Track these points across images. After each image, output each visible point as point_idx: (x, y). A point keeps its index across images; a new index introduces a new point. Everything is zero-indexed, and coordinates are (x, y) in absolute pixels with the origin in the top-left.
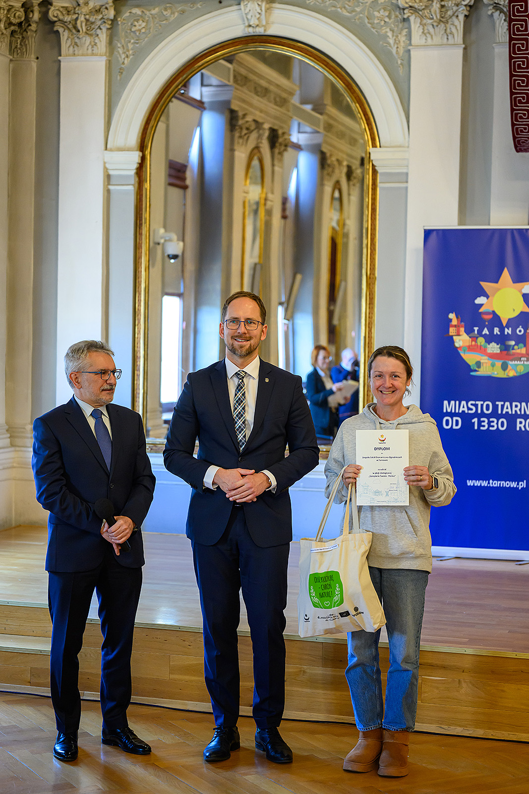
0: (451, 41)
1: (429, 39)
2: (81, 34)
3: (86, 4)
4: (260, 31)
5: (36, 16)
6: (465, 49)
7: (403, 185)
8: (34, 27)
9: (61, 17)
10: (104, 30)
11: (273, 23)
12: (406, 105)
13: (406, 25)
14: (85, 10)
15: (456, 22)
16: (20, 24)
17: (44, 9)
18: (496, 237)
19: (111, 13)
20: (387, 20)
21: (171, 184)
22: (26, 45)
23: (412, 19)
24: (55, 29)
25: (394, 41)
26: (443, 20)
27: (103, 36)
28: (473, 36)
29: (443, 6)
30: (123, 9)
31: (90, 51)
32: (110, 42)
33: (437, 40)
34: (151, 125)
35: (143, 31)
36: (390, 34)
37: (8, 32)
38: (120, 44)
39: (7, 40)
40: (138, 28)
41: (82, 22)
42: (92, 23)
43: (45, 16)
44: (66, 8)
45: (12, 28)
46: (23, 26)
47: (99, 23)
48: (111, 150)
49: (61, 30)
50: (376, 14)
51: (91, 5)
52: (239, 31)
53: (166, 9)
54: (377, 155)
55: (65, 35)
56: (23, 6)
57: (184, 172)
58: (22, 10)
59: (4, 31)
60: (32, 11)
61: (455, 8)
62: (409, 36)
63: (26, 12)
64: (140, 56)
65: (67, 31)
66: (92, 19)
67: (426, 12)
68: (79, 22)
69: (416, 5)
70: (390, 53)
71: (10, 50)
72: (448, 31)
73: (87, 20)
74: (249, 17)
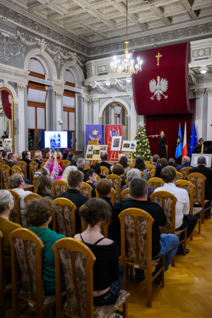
9: (93, 101)
14: (96, 100)
16: (89, 102)
23: (131, 99)
30: (100, 99)
32: (99, 103)
36: (129, 101)
40: (102, 101)
50: (127, 99)
53: (105, 99)
56: (89, 99)
71: (88, 105)
74: (113, 100)
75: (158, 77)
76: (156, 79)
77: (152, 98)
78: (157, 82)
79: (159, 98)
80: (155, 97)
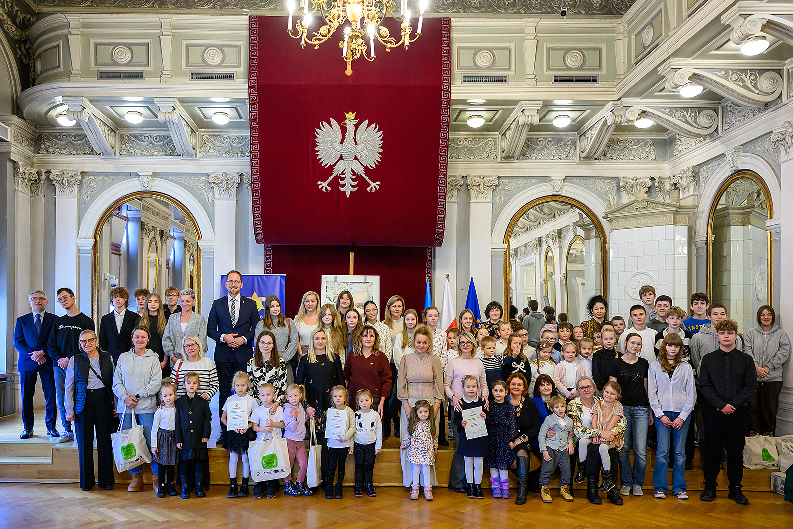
0: (231, 198)
1: (222, 196)
2: (65, 187)
3: (68, 173)
4: (148, 189)
5: (43, 177)
6: (237, 201)
7: (213, 256)
8: (42, 182)
9: (56, 179)
10: (76, 185)
11: (155, 186)
12: (213, 223)
13: (212, 190)
14: (67, 176)
15: (233, 190)
16: (35, 181)
17: (47, 174)
18: (251, 278)
19: (80, 178)
20: (204, 187)
21: (112, 253)
22: (39, 190)
23: (214, 187)
24: (53, 184)
25: (208, 196)
26: (228, 189)
27: (76, 188)
28: (240, 196)
29: (227, 183)
30: (85, 176)
31: (70, 194)
32: (80, 191)
33: (225, 197)
34: (99, 228)
35: (95, 186)
36: (205, 193)
37: (30, 183)
38: (84, 191)
39: (29, 187)
40: (92, 185)
41: (66, 181)
42: (71, 182)
43: (48, 178)
44: (58, 175)
45: (32, 182)
46: (37, 182)
47: (74, 182)
48: (80, 238)
49: (55, 184)
50: (199, 185)
51: (70, 174)
52: (139, 189)
53: (105, 177)
54: (200, 243)
55: (57, 187)
56: (37, 172)
57: (120, 248)
58: (36, 174)
59: (28, 184)
60: (41, 175)
61: (232, 184)
62: (213, 194)
63: (38, 176)
64: (93, 197)
65: (58, 186)
66: (71, 180)
67: (220, 185)
68: (64, 181)
69: (216, 182)
70: (206, 201)
71: (30, 192)
72: (230, 193)
73: (68, 181)
74: (143, 183)
75: (350, 116)
76: (341, 120)
77: (324, 186)
78: (344, 130)
79: (348, 189)
80: (335, 183)
